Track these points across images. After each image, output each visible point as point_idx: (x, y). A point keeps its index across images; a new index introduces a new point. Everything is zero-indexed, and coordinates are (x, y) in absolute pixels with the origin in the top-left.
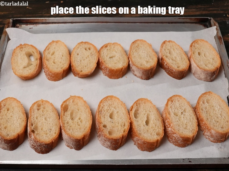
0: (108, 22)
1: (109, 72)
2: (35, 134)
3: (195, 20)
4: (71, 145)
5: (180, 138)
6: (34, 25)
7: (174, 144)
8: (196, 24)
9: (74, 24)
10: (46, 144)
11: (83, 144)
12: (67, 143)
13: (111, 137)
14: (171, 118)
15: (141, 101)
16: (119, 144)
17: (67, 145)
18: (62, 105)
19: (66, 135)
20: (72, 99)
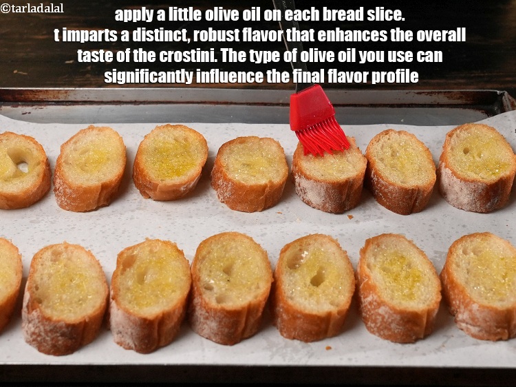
0: (231, 103)
1: (231, 191)
2: (43, 306)
5: (395, 315)
6: (34, 107)
7: (380, 335)
8: (465, 108)
9: (141, 106)
10: (68, 326)
11: (159, 341)
12: (119, 335)
13: (219, 306)
14: (372, 275)
15: (315, 240)
16: (240, 329)
17: (117, 340)
18: (121, 255)
19: (120, 312)
20: (150, 245)
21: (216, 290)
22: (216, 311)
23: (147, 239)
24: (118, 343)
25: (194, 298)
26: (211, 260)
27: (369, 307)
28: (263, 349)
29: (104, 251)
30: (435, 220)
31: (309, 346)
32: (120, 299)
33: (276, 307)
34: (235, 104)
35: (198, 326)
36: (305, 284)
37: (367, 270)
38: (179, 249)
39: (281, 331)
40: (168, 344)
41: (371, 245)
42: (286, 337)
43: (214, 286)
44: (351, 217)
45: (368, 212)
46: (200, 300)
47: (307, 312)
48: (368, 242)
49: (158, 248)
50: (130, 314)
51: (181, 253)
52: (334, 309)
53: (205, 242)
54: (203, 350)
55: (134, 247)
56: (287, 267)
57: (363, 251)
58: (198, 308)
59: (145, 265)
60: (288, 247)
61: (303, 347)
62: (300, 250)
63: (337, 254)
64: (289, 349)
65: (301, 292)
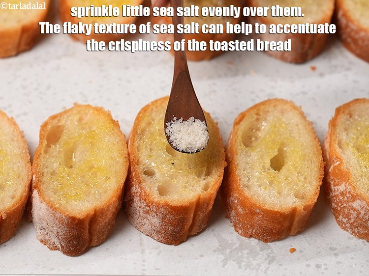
4: (54, 239)
11: (91, 240)
12: (43, 231)
13: (162, 200)
14: (344, 157)
15: (274, 106)
16: (187, 227)
17: (40, 238)
18: (44, 126)
19: (44, 206)
20: (79, 112)
21: (158, 175)
22: (158, 205)
23: (75, 104)
24: (42, 241)
25: (132, 186)
26: (152, 134)
27: (341, 198)
28: (214, 251)
29: (25, 114)
31: (269, 247)
32: (43, 187)
33: (230, 196)
35: (137, 220)
36: (263, 167)
37: (338, 150)
38: (114, 119)
39: (235, 226)
40: (101, 243)
41: (342, 115)
42: (241, 235)
43: (156, 171)
44: (314, 69)
45: (334, 62)
46: (139, 190)
47: (267, 207)
48: (338, 111)
49: (88, 116)
50: (55, 209)
51: (116, 124)
52: (299, 204)
53: (145, 109)
54: (143, 252)
55: (61, 115)
56: (242, 144)
57: (333, 123)
58: (136, 199)
59: (73, 141)
60: (242, 116)
61: (262, 249)
62: (257, 120)
63: (300, 126)
64: (245, 252)
65: (259, 179)
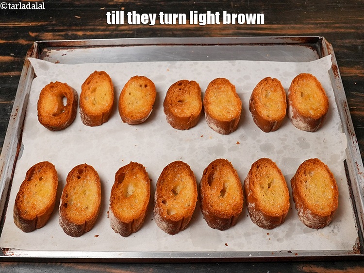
0: (174, 44)
3: (299, 40)
6: (68, 50)
8: (301, 45)
14: (255, 191)
30: (286, 135)
34: (177, 45)
37: (253, 187)
41: (254, 168)
56: (208, 185)
